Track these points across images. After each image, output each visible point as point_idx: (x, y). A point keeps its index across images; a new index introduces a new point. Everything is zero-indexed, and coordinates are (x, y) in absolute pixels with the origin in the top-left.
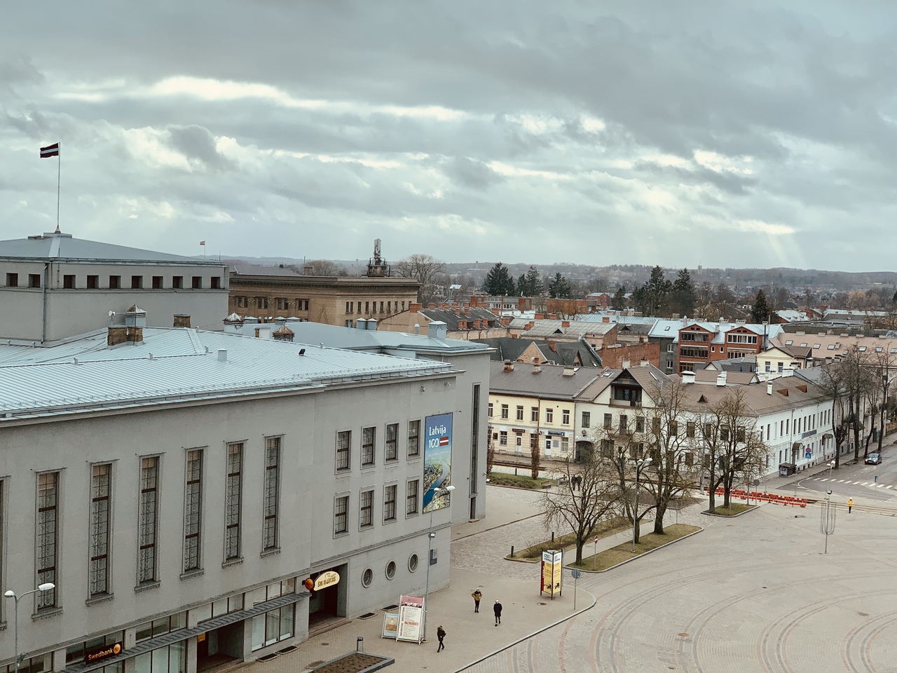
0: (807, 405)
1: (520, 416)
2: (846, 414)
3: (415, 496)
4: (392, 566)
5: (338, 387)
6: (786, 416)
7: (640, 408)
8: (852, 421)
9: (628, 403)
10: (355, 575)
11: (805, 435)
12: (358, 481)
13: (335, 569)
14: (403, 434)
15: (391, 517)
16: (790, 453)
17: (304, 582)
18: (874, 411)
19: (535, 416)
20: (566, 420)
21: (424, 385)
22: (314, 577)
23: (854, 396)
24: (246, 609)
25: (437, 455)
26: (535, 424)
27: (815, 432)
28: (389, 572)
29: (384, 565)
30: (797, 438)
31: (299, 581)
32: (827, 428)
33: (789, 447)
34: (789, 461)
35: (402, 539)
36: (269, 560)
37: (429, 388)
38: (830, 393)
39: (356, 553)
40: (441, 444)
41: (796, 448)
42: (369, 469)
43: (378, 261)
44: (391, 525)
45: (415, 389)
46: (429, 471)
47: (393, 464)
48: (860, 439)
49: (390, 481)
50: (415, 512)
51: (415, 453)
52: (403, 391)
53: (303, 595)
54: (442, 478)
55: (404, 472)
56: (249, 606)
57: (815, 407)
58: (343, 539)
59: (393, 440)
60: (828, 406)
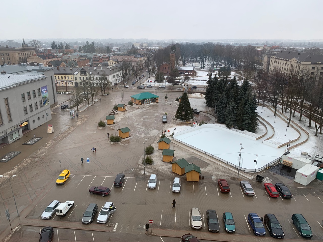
0: (118, 72)
1: (62, 78)
2: (125, 72)
3: (42, 103)
4: (39, 118)
5: (19, 85)
6: (114, 74)
7: (86, 75)
8: (126, 73)
9: (84, 74)
10: (31, 122)
11: (118, 77)
12: (28, 103)
13: (26, 121)
14: (37, 92)
15: (37, 109)
16: (115, 81)
17: (20, 126)
18: (129, 71)
19: (65, 78)
20: (72, 79)
21: (39, 81)
22: (22, 124)
23: (126, 69)
24: (7, 134)
25: (45, 94)
26: (65, 80)
27: (119, 76)
28: (38, 119)
29: (37, 118)
30: (116, 78)
31: (18, 126)
32: (121, 75)
33: (115, 80)
34: (115, 83)
35: (40, 112)
36: (10, 123)
37: (40, 82)
38: (121, 69)
39: (30, 117)
40: (45, 92)
41: (116, 80)
42: (30, 100)
43: (24, 43)
44: (37, 110)
45: (38, 82)
46: (44, 98)
47: (35, 98)
48: (128, 76)
49: (35, 102)
50: (42, 107)
51: (40, 95)
52: (35, 83)
53: (20, 128)
54: (47, 99)
55: (38, 99)
56: (8, 133)
57: (119, 72)
58: (27, 115)
59: (34, 94)
60: (121, 71)
